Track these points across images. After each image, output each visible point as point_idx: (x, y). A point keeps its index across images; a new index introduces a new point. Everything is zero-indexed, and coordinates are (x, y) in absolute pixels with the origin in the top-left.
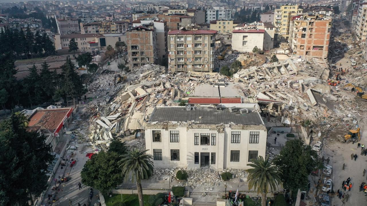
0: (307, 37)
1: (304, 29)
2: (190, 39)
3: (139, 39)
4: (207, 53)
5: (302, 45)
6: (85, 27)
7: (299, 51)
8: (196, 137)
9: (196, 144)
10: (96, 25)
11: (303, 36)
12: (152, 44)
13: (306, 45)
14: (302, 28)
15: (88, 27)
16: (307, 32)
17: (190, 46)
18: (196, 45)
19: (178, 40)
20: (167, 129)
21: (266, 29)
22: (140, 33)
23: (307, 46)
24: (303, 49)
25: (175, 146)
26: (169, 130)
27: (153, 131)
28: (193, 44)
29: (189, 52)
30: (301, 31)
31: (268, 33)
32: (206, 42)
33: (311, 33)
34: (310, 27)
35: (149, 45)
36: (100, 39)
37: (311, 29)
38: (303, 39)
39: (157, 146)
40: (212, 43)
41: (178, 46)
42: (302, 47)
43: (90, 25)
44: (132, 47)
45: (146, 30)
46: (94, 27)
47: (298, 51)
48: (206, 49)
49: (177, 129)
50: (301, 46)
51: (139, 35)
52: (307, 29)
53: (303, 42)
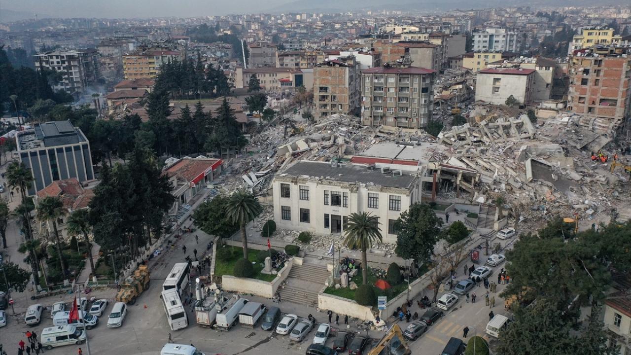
0: (590, 84)
1: (586, 71)
2: (392, 80)
3: (330, 78)
4: (416, 101)
5: (582, 96)
6: (280, 57)
7: (577, 106)
8: (326, 195)
9: (326, 203)
10: (296, 55)
11: (584, 82)
12: (347, 85)
13: (588, 96)
14: (582, 69)
15: (285, 58)
16: (591, 77)
17: (392, 90)
18: (401, 89)
19: (376, 81)
20: (296, 183)
21: (537, 69)
22: (332, 69)
23: (590, 98)
24: (583, 103)
25: (304, 205)
26: (299, 184)
27: (282, 184)
28: (396, 88)
29: (391, 98)
30: (582, 73)
31: (541, 75)
32: (416, 86)
33: (598, 78)
34: (596, 67)
35: (343, 86)
36: (296, 76)
37: (598, 72)
38: (584, 87)
39: (285, 202)
40: (424, 87)
41: (375, 90)
42: (582, 101)
43: (287, 55)
44: (321, 88)
45: (341, 65)
46: (293, 58)
47: (575, 106)
48: (416, 95)
49: (307, 184)
50: (580, 98)
51: (330, 73)
52: (590, 71)
53: (584, 92)
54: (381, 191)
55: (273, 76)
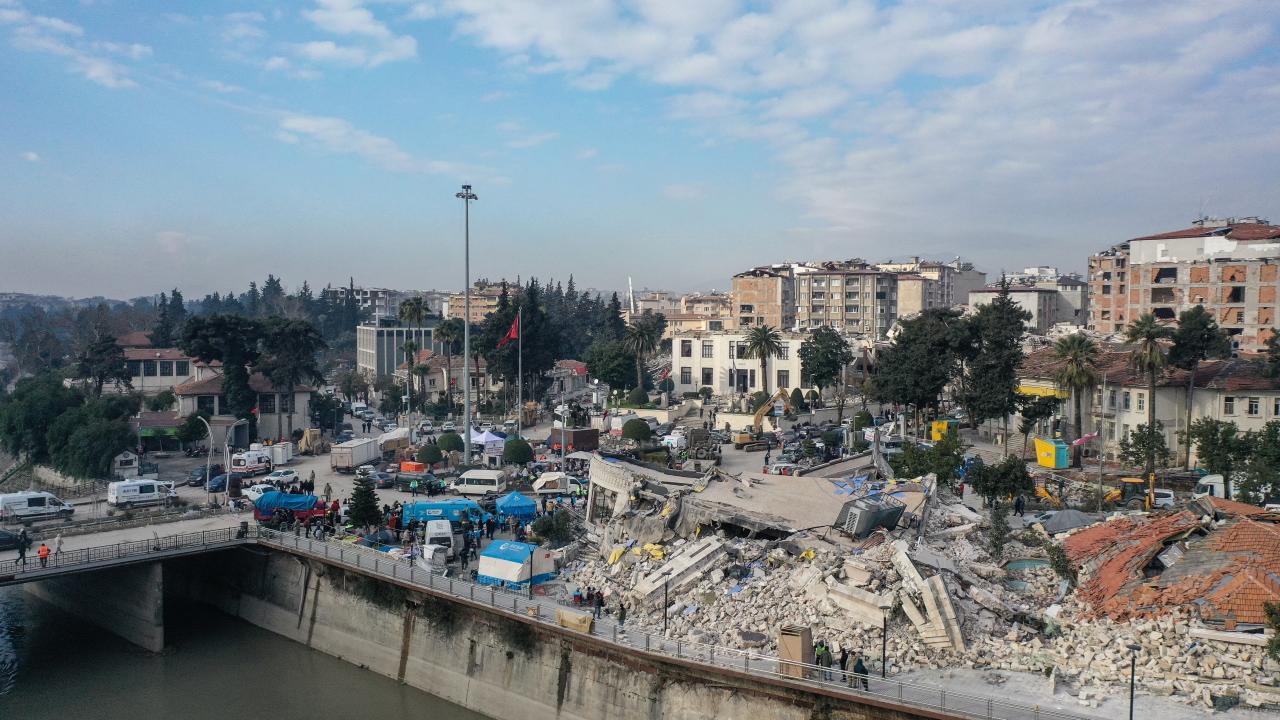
0: (1114, 292)
1: (1107, 276)
2: (837, 283)
3: (756, 293)
4: (869, 310)
5: (1106, 309)
6: (688, 305)
7: (1101, 324)
8: (731, 347)
9: (731, 356)
10: (713, 301)
11: (1106, 289)
12: (779, 303)
13: (1112, 309)
14: (1100, 273)
15: (696, 305)
16: (1114, 282)
17: (837, 297)
18: (849, 295)
19: (815, 284)
20: (699, 338)
21: (1060, 289)
22: (759, 280)
23: (1116, 312)
24: (1108, 319)
25: (707, 363)
26: (702, 339)
27: (683, 341)
28: (842, 294)
29: (835, 308)
30: (1101, 278)
31: (1066, 297)
32: (868, 289)
33: (1123, 283)
34: (1119, 270)
35: (774, 304)
36: (711, 323)
37: (1121, 275)
38: (1106, 296)
39: (686, 362)
40: (879, 290)
41: (814, 297)
42: (1106, 316)
43: (699, 301)
44: (743, 307)
45: (771, 275)
46: (710, 305)
47: (1098, 323)
48: (868, 302)
49: (711, 338)
50: (1104, 313)
51: (756, 285)
52: (1112, 275)
53: (1107, 303)
54: (792, 338)
55: (676, 324)
